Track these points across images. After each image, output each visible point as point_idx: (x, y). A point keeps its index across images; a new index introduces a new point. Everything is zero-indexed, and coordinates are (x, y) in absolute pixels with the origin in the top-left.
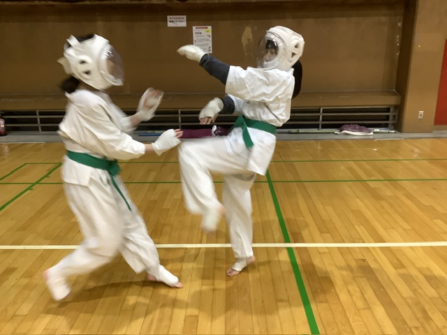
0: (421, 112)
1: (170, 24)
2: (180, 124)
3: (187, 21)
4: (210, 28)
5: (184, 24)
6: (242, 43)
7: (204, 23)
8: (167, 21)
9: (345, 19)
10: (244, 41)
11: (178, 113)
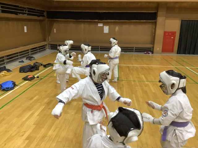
0: (158, 49)
1: (99, 25)
2: (99, 49)
3: (103, 25)
4: (108, 26)
5: (102, 25)
6: (115, 31)
7: (107, 25)
8: (98, 24)
9: (141, 26)
10: (116, 30)
11: (99, 47)
